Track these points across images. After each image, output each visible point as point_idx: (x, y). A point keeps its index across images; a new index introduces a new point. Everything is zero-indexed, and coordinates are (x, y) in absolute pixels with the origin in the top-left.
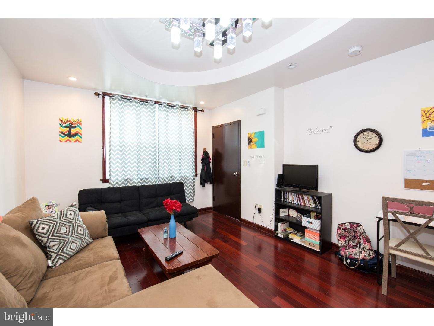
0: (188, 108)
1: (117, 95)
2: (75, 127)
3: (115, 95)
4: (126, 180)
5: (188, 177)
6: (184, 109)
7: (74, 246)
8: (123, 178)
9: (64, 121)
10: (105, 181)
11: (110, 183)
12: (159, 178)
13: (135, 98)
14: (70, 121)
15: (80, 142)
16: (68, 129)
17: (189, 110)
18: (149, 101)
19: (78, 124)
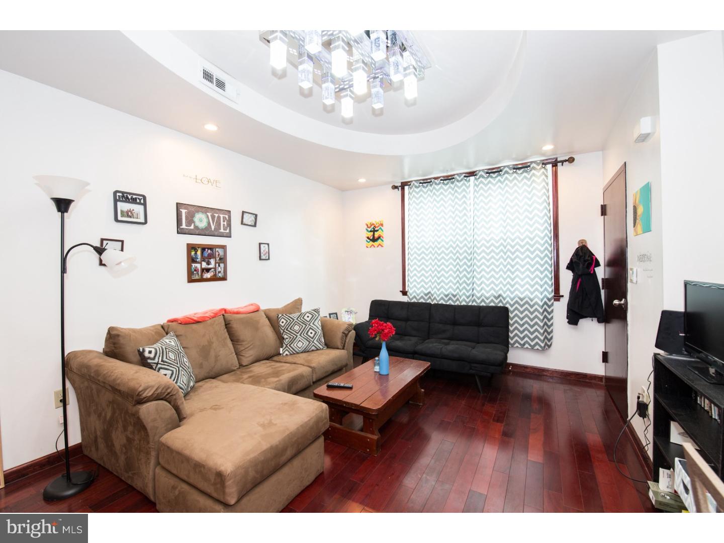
0: (531, 166)
1: (414, 182)
2: (377, 231)
3: (412, 181)
4: (426, 295)
5: (532, 300)
6: (523, 170)
7: (300, 344)
8: (422, 291)
9: (369, 225)
10: (404, 293)
11: (409, 297)
12: (473, 296)
13: (435, 178)
14: (373, 224)
15: (382, 246)
16: (372, 233)
17: (534, 168)
18: (455, 177)
19: (381, 227)
